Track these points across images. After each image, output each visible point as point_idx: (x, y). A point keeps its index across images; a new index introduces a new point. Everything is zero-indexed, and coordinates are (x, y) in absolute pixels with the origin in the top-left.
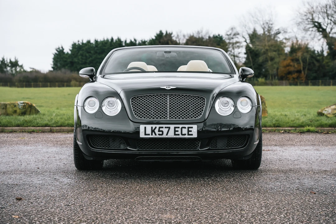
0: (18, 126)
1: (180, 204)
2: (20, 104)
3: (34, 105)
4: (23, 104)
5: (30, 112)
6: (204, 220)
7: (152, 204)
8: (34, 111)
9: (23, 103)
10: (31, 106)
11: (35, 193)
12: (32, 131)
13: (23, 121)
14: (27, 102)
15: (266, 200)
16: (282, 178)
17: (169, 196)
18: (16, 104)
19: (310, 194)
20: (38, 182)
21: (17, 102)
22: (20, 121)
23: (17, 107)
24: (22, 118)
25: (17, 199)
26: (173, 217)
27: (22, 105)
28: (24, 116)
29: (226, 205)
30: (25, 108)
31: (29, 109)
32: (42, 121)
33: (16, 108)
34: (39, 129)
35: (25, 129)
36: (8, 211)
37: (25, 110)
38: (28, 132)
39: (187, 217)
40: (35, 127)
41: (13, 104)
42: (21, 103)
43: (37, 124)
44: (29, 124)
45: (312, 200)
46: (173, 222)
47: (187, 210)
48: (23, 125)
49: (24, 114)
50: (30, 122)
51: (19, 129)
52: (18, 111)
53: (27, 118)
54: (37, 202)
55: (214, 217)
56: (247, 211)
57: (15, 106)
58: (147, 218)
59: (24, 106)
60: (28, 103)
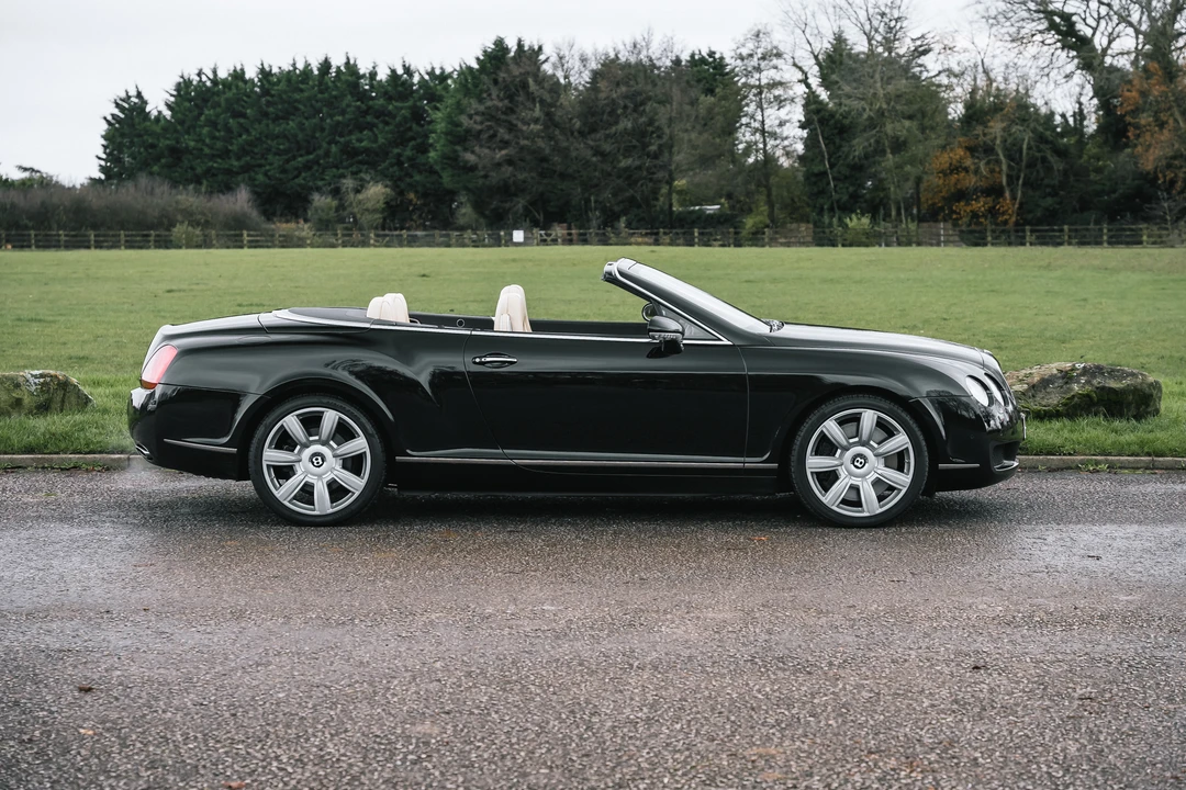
0: (29, 450)
1: (458, 699)
2: (32, 380)
3: (75, 381)
4: (42, 380)
5: (63, 401)
6: (503, 737)
7: (395, 699)
8: (73, 399)
9: (42, 376)
10: (65, 385)
11: (119, 673)
12: (72, 465)
13: (44, 435)
14: (52, 372)
15: (662, 687)
16: (730, 629)
17: (439, 681)
18: (21, 380)
19: (774, 673)
20: (121, 643)
21: (21, 374)
22: (35, 435)
23: (24, 388)
24: (41, 424)
25: (81, 690)
26: (436, 730)
27: (37, 381)
28: (45, 416)
29: (563, 702)
30: (48, 391)
31: (61, 393)
32: (101, 434)
33: (18, 391)
34: (94, 461)
35: (52, 459)
36: (68, 718)
37: (46, 396)
38: (62, 469)
39: (466, 730)
40: (80, 453)
41: (11, 379)
42: (35, 377)
43: (87, 445)
44: (63, 446)
45: (768, 689)
46: (433, 741)
47: (472, 713)
48: (46, 447)
49: (43, 408)
50: (66, 436)
51: (32, 459)
52: (27, 400)
53: (57, 422)
54: (128, 696)
55: (527, 729)
56: (606, 714)
57: (18, 386)
58: (378, 733)
59: (42, 384)
60: (56, 376)
